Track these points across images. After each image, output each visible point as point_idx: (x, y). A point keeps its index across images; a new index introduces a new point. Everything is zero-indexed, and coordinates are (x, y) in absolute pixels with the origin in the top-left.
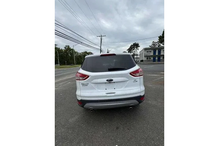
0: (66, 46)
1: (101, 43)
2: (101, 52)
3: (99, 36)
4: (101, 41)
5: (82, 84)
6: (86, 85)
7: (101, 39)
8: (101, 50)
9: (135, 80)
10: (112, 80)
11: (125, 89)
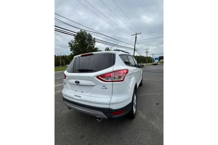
0: (106, 48)
1: (135, 42)
2: (135, 51)
3: (134, 35)
4: (136, 40)
7: (136, 37)
8: (135, 49)
9: (105, 86)
10: (79, 83)
11: (90, 95)
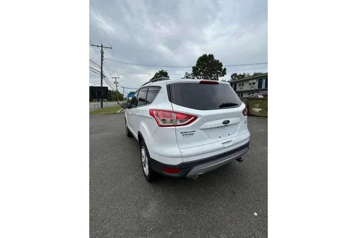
1: (102, 61)
3: (98, 46)
4: (102, 57)
5: (181, 133)
6: (191, 134)
7: (102, 53)
8: (102, 74)
